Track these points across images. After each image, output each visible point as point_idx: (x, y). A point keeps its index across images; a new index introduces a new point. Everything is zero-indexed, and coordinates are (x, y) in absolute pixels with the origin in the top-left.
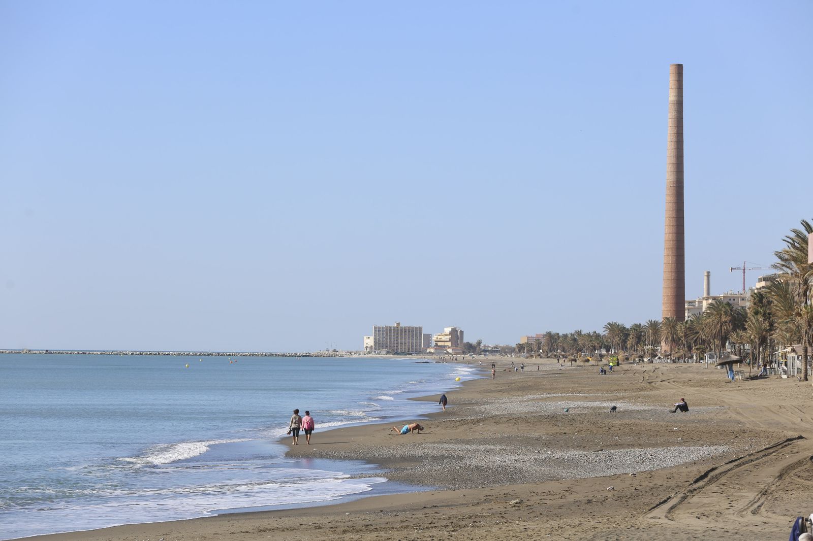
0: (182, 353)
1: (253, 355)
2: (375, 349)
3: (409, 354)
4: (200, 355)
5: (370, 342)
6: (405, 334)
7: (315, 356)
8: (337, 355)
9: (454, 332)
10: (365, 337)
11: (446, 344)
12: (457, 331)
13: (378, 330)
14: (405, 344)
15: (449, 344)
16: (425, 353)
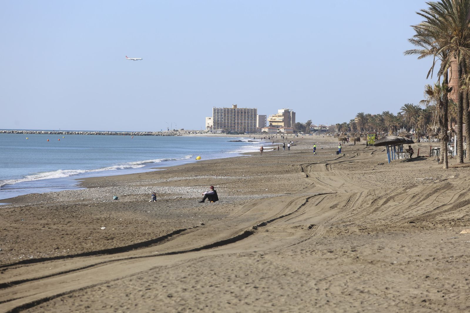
0: (35, 132)
1: (99, 134)
2: (214, 128)
3: (241, 133)
4: (51, 133)
5: (210, 122)
6: (241, 115)
7: (156, 135)
8: (176, 134)
9: (287, 113)
10: (207, 118)
11: (280, 124)
12: (289, 112)
13: (217, 111)
14: (241, 124)
15: (282, 124)
16: (259, 133)
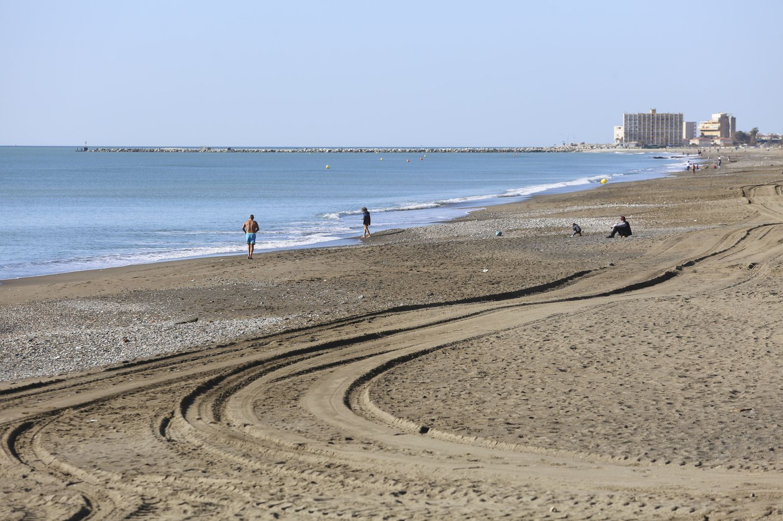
0: (389, 150)
1: (473, 151)
2: (626, 141)
3: (662, 147)
4: (410, 151)
5: (620, 133)
6: (662, 123)
7: (548, 152)
8: (575, 149)
9: (724, 119)
10: (615, 128)
11: (714, 134)
12: (727, 118)
13: (629, 118)
14: (662, 134)
15: (718, 134)
16: (687, 146)
